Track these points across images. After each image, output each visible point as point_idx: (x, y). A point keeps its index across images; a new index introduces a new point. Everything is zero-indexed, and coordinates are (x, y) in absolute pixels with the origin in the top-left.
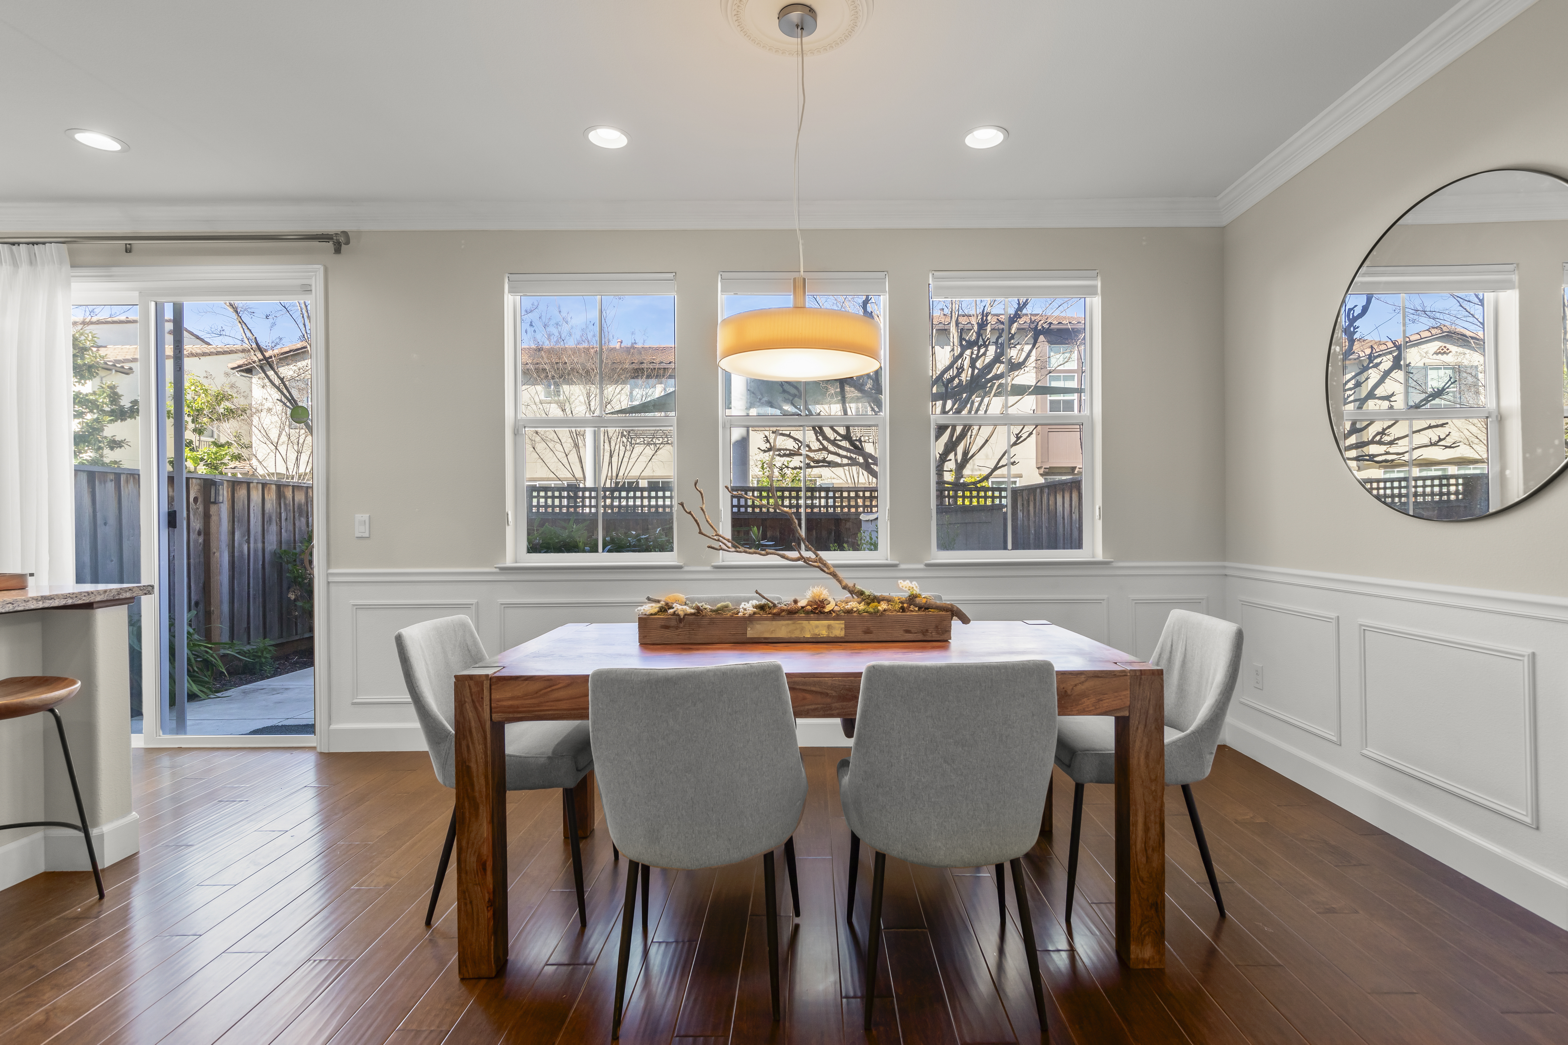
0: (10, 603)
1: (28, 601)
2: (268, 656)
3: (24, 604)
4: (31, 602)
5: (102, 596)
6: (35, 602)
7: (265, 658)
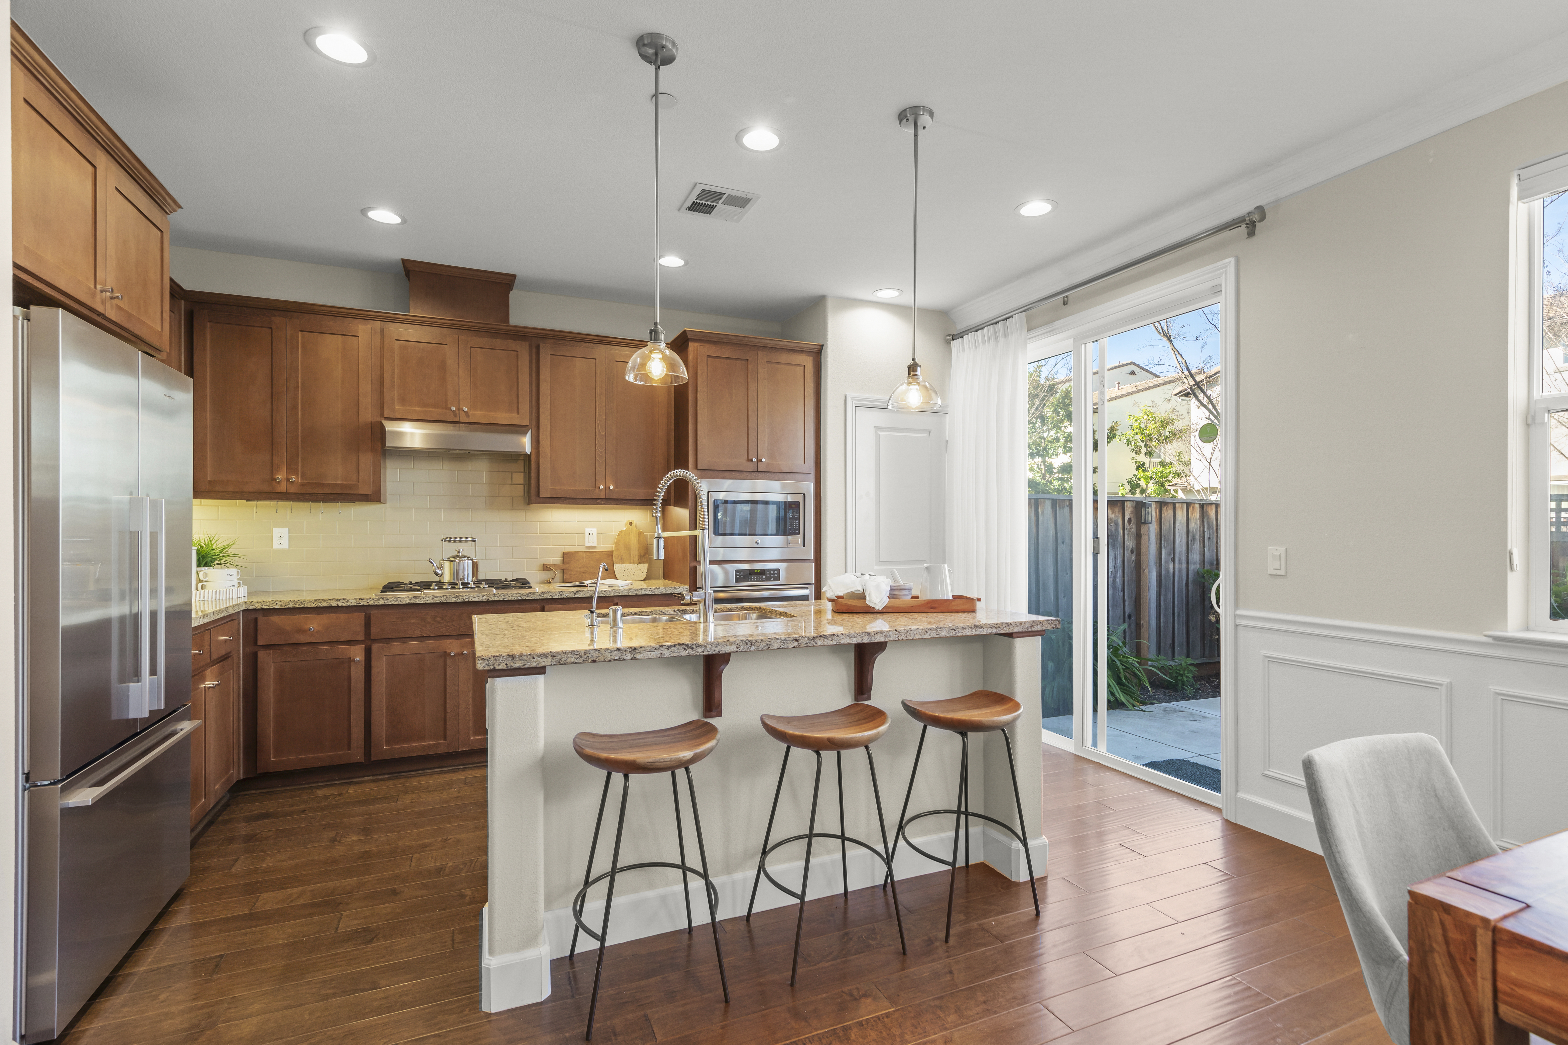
0: (953, 629)
1: (965, 629)
2: (1190, 675)
3: (962, 631)
4: (967, 629)
5: (1019, 627)
6: (970, 630)
7: (1187, 677)
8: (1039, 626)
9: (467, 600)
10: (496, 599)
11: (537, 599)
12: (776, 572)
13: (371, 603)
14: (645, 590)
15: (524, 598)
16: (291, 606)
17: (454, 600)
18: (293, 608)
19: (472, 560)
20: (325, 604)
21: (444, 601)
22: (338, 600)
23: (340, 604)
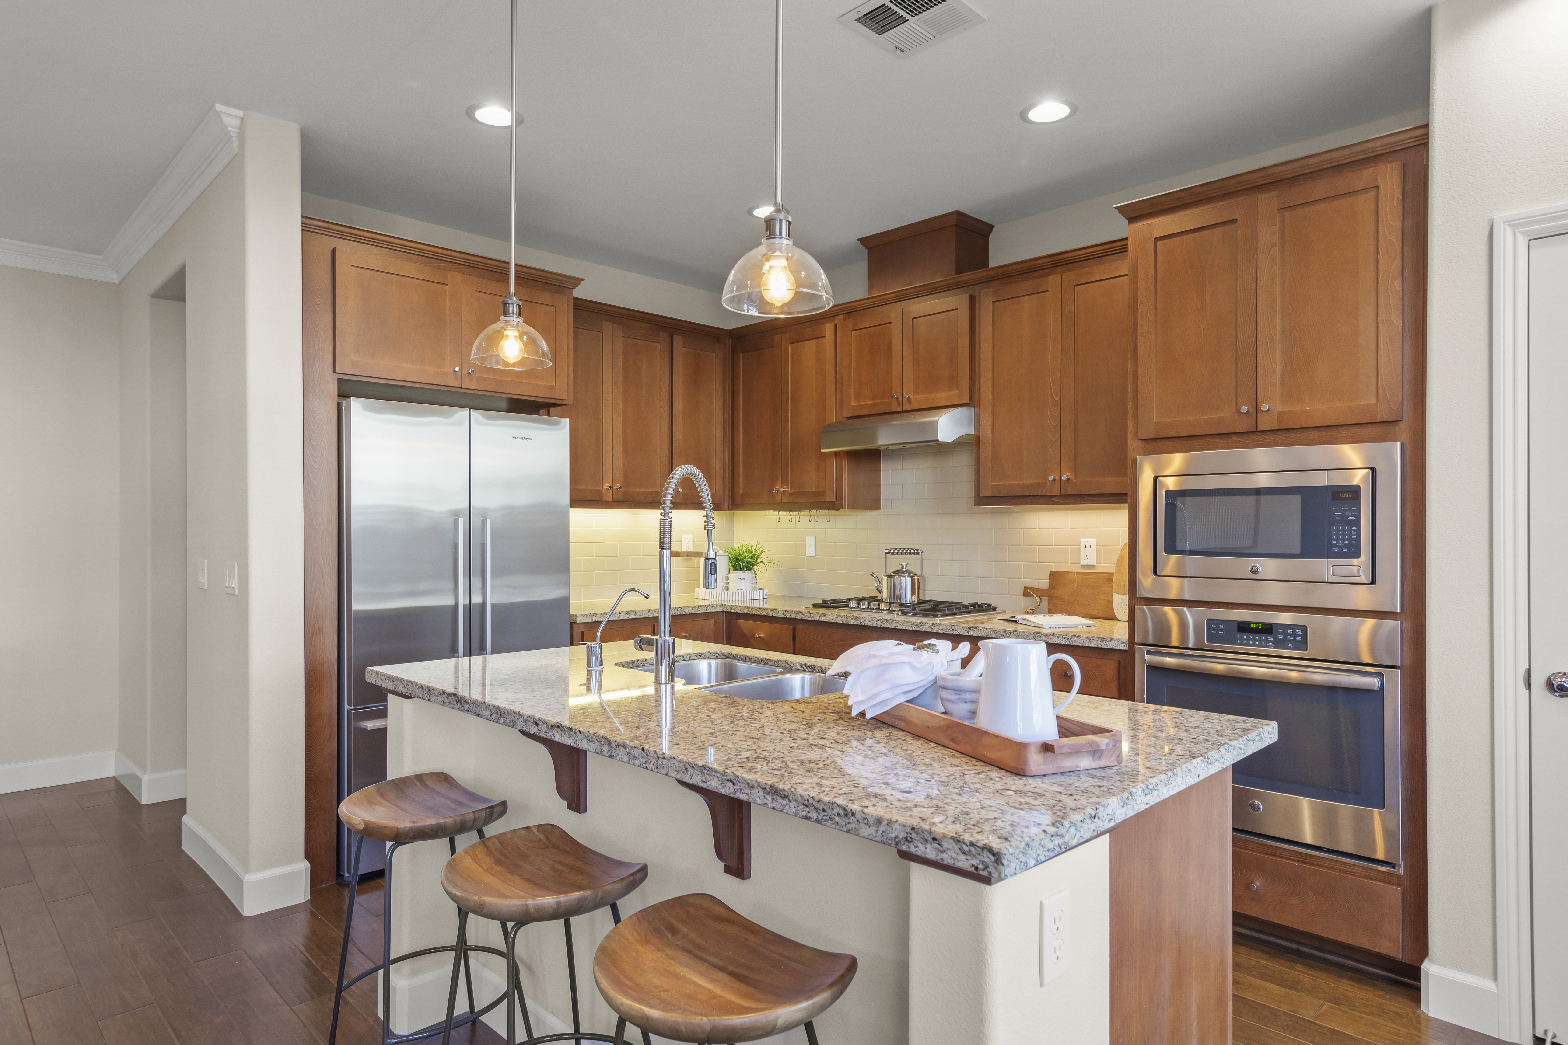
8: (928, 846)
9: (863, 624)
10: (888, 626)
11: (928, 632)
12: (1299, 632)
13: (793, 616)
14: (1058, 637)
15: (914, 629)
16: (746, 612)
17: (852, 622)
18: (747, 614)
19: (912, 577)
20: (764, 613)
21: (845, 623)
22: (772, 610)
23: (774, 615)
